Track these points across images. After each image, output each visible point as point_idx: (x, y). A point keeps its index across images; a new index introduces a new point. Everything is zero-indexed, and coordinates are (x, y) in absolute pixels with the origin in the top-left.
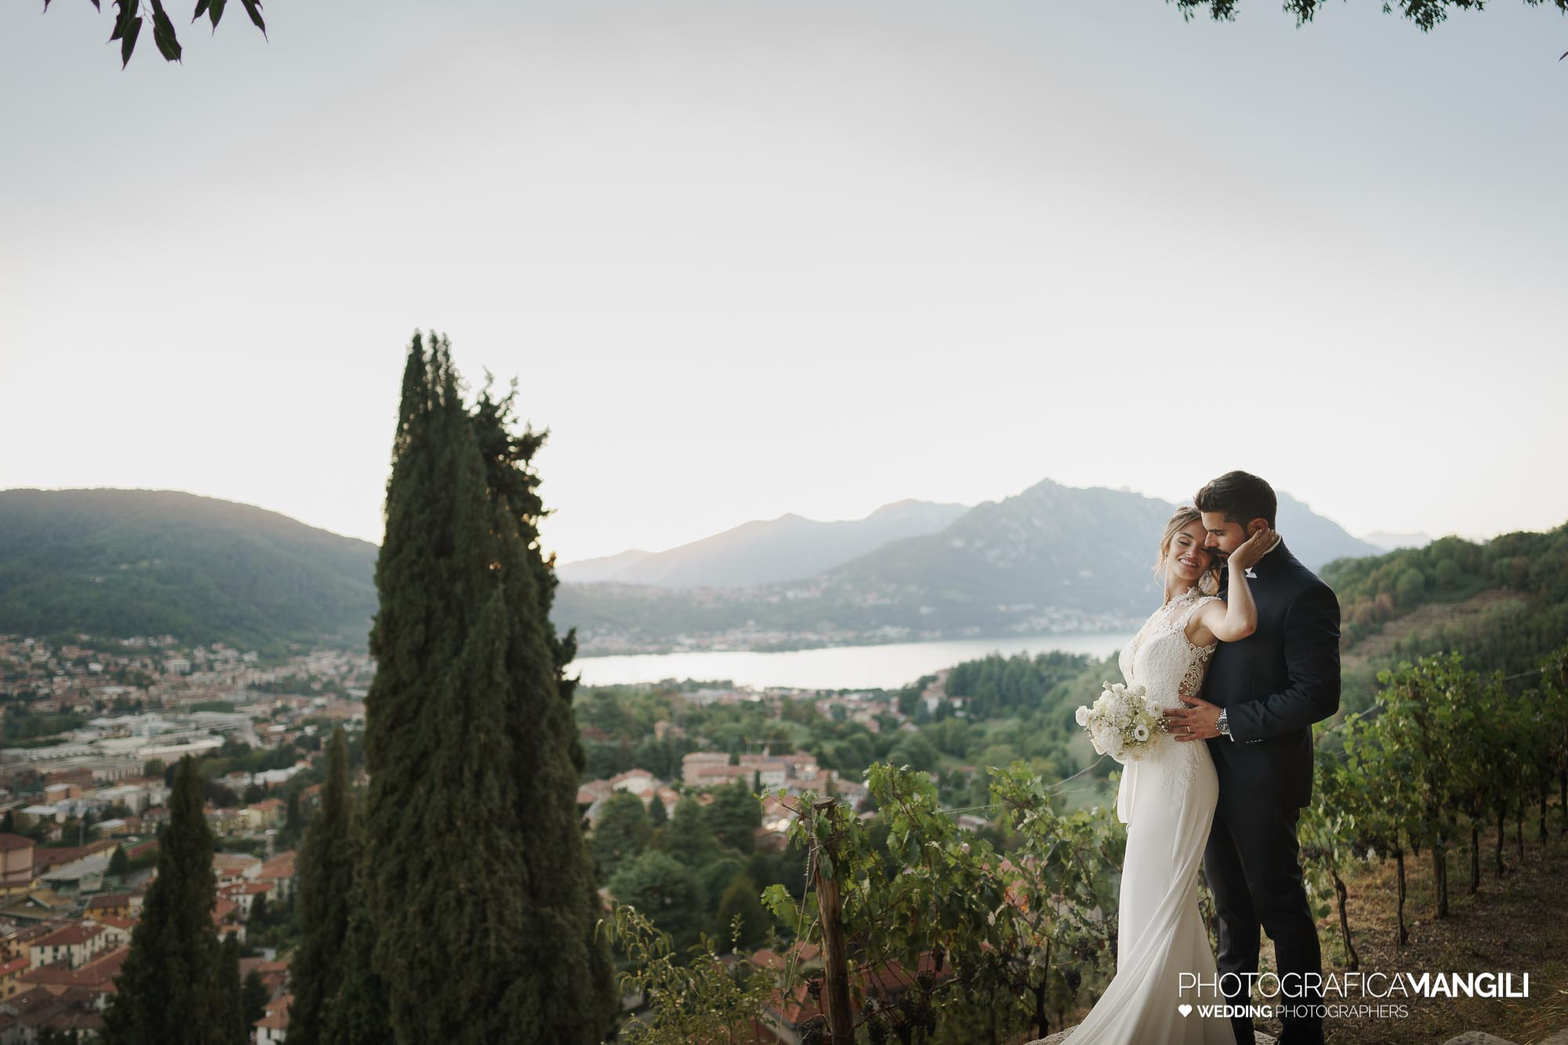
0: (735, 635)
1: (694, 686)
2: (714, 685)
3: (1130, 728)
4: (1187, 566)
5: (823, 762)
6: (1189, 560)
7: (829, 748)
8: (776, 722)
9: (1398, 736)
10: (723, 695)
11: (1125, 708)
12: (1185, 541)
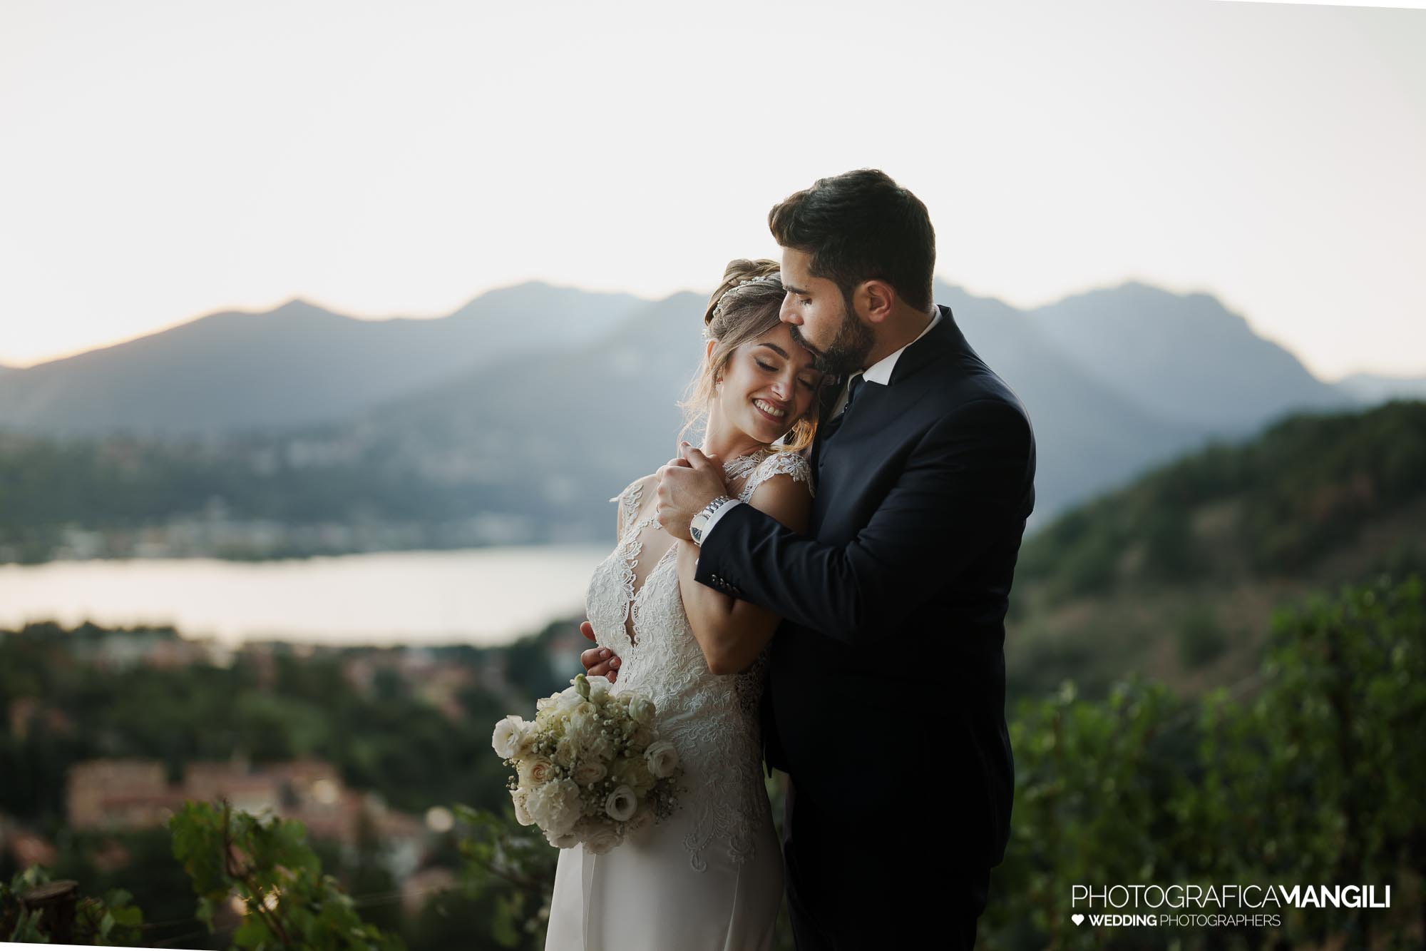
0: (183, 530)
1: (92, 632)
2: (140, 632)
3: (602, 789)
4: (770, 417)
5: (353, 780)
6: (777, 404)
7: (365, 751)
8: (263, 703)
9: (1297, 733)
10: (158, 652)
11: (601, 741)
12: (768, 361)
